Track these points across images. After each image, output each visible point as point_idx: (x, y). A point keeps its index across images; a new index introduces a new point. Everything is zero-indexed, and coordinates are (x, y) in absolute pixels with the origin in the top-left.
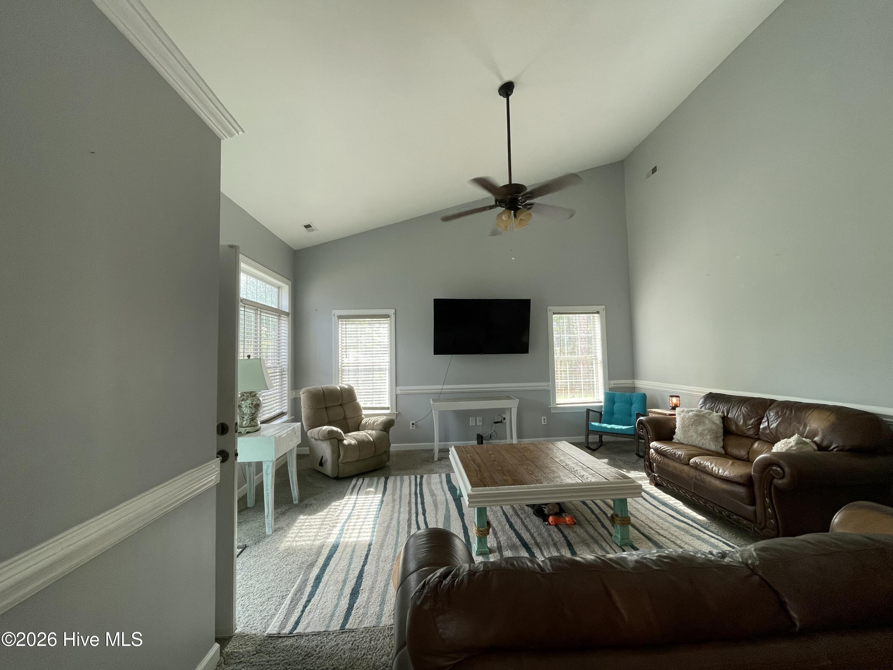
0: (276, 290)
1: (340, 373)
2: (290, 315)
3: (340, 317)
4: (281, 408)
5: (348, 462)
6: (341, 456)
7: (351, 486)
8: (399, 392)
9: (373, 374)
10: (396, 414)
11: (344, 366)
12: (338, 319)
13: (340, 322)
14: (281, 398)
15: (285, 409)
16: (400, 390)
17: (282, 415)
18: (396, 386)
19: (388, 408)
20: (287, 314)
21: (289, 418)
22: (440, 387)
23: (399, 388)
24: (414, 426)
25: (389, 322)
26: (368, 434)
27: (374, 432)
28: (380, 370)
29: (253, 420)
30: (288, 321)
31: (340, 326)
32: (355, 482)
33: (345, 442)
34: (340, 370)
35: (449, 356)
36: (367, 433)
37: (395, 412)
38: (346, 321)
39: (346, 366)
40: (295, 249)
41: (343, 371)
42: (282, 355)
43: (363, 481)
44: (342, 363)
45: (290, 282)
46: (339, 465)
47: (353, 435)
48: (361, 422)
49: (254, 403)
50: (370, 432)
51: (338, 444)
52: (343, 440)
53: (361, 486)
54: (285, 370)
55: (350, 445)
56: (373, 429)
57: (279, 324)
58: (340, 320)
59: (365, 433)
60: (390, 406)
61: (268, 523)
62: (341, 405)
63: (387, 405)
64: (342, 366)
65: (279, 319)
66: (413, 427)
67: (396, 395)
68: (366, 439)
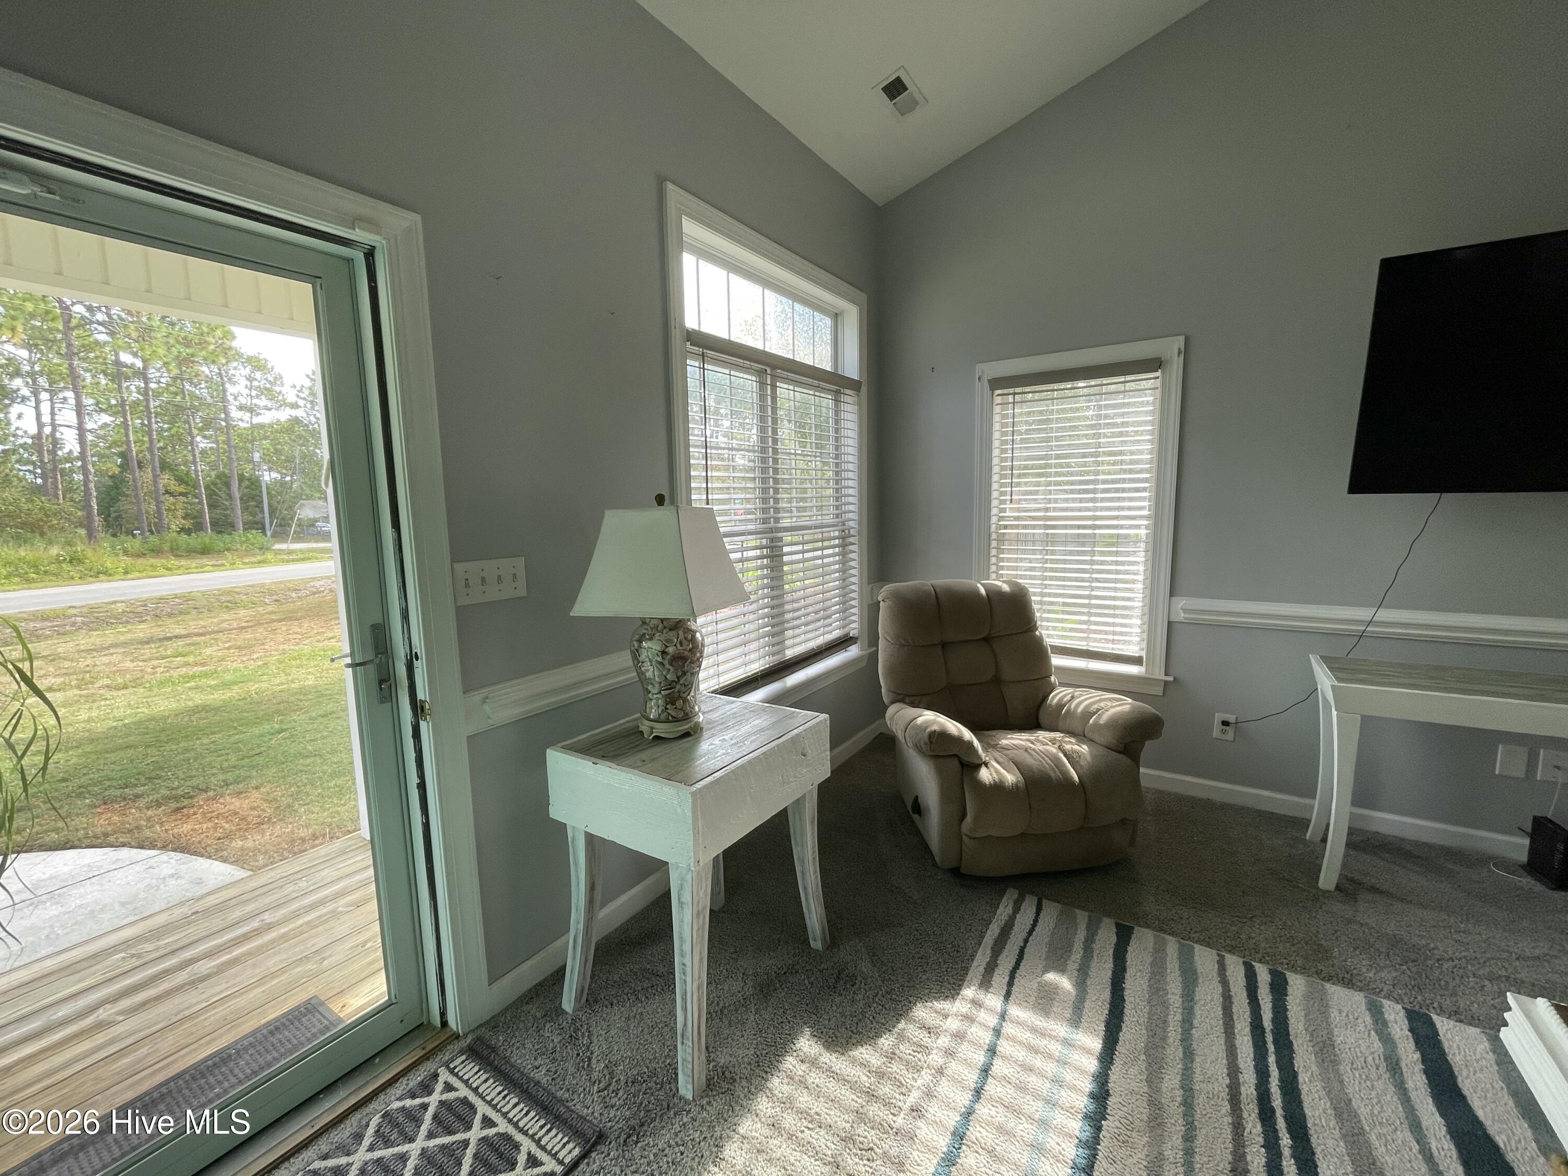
0: (828, 321)
1: (994, 544)
2: (864, 389)
3: (998, 383)
4: (844, 627)
5: (990, 837)
6: (969, 819)
7: (994, 930)
8: (1180, 616)
9: (1093, 553)
10: (1166, 683)
11: (1006, 527)
12: (993, 389)
13: (998, 400)
14: (844, 603)
15: (854, 629)
16: (1185, 611)
17: (845, 644)
18: (1172, 594)
19: (1137, 661)
20: (855, 385)
21: (864, 652)
22: (1364, 614)
23: (1181, 603)
24: (1230, 731)
25: (1158, 383)
26: (1066, 755)
27: (1084, 749)
28: (1118, 540)
29: (673, 703)
30: (859, 404)
31: (997, 409)
32: (1010, 910)
33: (985, 775)
34: (994, 536)
35: (1431, 498)
36: (1060, 748)
37: (1159, 674)
38: (1014, 394)
39: (1012, 527)
40: (880, 202)
41: (1001, 539)
42: (845, 496)
43: (1038, 914)
44: (1001, 518)
45: (863, 297)
46: (961, 840)
47: (1017, 747)
48: (1045, 697)
49: (671, 650)
50: (1071, 745)
51: (962, 775)
52: (978, 767)
53: (1026, 941)
54: (852, 532)
55: (998, 787)
56: (1081, 736)
57: (837, 413)
58: (999, 392)
59: (1053, 749)
60: (1143, 654)
61: (684, 1060)
62: (985, 639)
63: (1133, 650)
64: (1000, 527)
65: (837, 401)
66: (1223, 732)
67: (1170, 623)
68: (1054, 774)
